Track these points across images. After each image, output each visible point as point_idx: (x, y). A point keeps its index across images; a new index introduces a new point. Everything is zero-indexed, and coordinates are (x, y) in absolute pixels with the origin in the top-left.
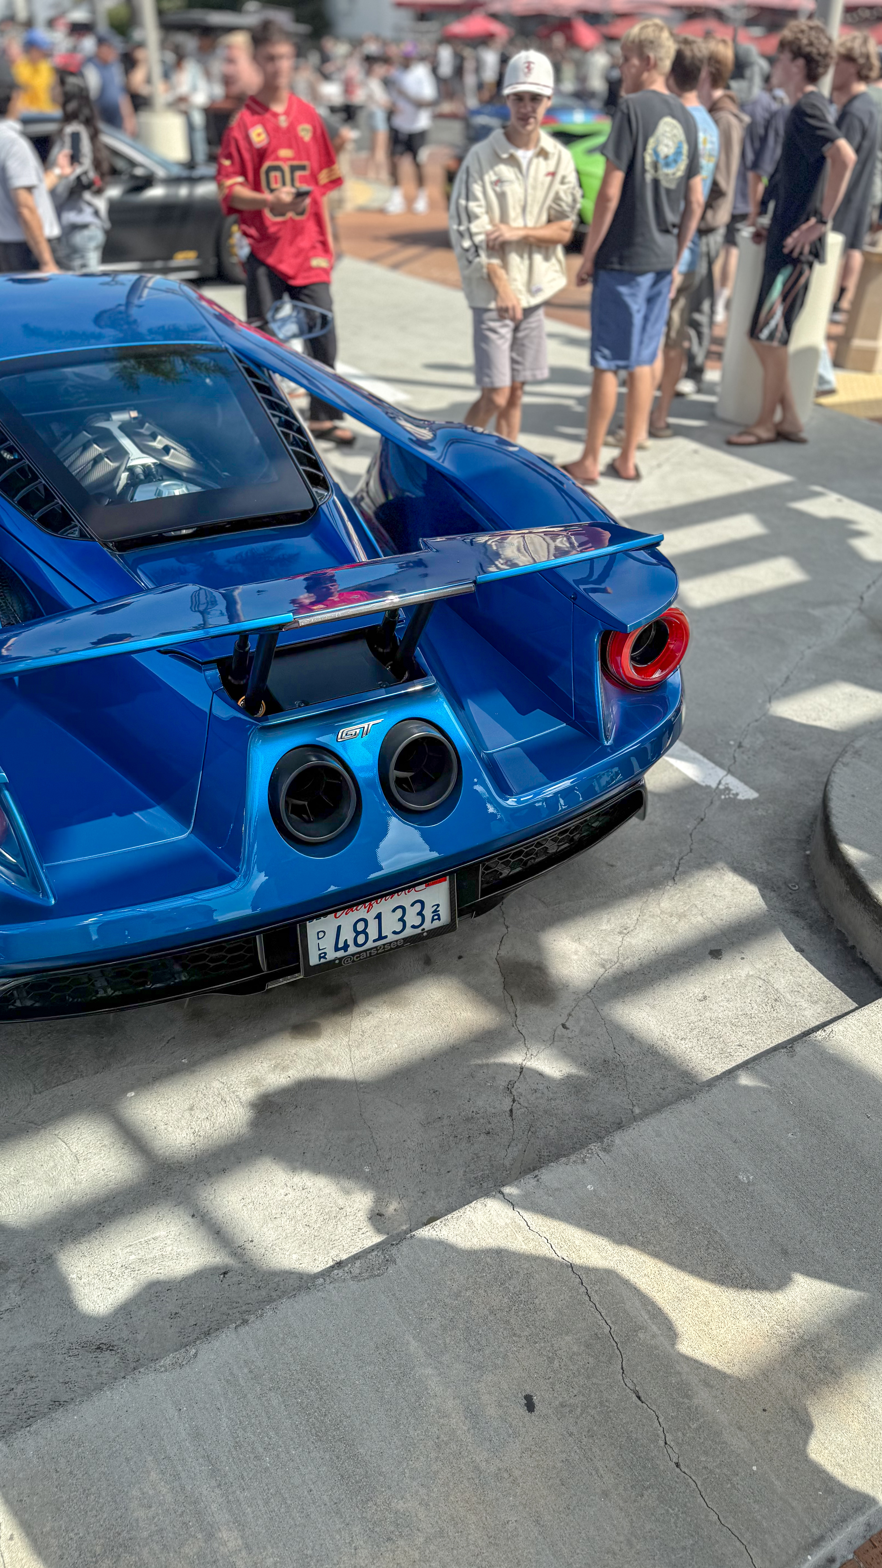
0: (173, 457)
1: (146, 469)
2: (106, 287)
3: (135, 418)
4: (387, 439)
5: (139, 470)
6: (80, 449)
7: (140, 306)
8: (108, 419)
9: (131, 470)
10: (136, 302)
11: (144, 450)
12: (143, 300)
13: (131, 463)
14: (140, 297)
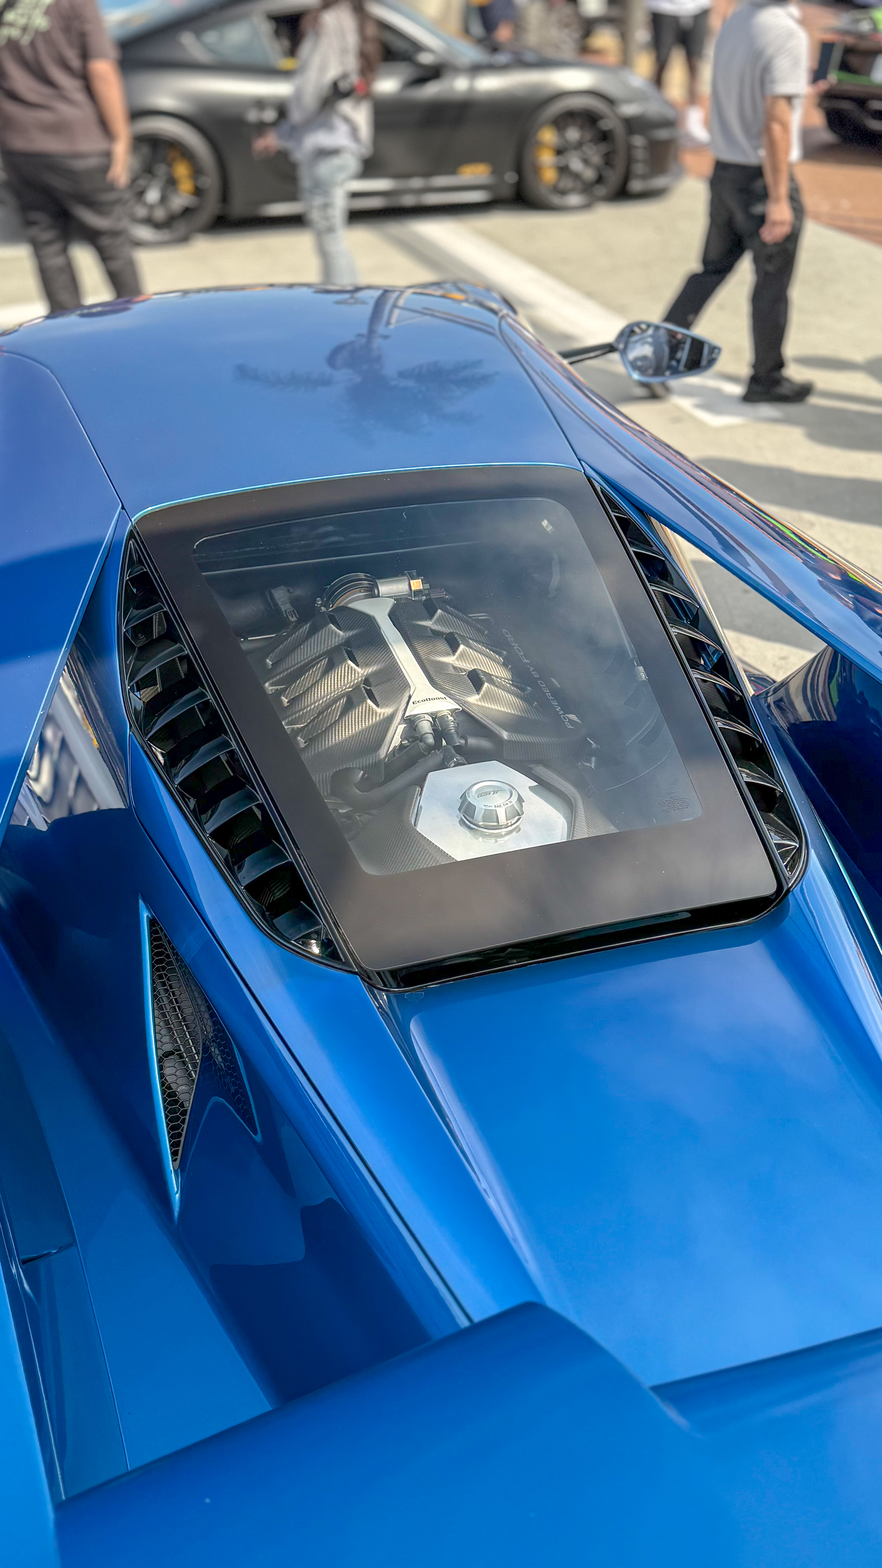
0: (487, 697)
1: (439, 728)
2: (343, 307)
3: (418, 593)
4: (836, 652)
5: (425, 726)
6: (325, 662)
7: (386, 337)
8: (372, 593)
9: (411, 722)
10: (381, 329)
11: (438, 680)
12: (391, 327)
13: (412, 711)
14: (388, 323)
